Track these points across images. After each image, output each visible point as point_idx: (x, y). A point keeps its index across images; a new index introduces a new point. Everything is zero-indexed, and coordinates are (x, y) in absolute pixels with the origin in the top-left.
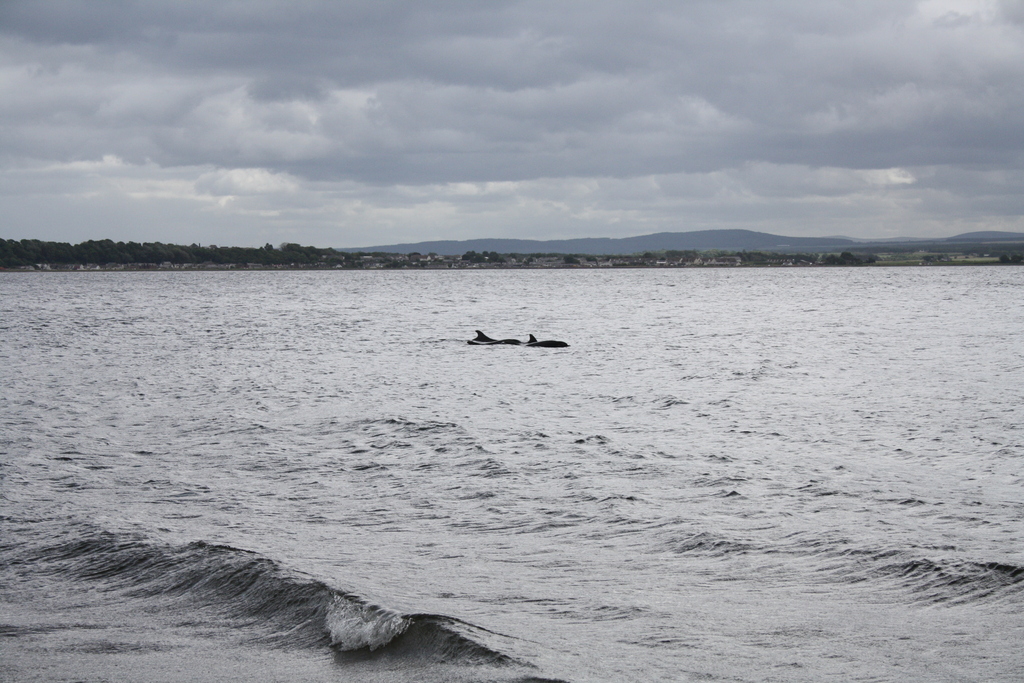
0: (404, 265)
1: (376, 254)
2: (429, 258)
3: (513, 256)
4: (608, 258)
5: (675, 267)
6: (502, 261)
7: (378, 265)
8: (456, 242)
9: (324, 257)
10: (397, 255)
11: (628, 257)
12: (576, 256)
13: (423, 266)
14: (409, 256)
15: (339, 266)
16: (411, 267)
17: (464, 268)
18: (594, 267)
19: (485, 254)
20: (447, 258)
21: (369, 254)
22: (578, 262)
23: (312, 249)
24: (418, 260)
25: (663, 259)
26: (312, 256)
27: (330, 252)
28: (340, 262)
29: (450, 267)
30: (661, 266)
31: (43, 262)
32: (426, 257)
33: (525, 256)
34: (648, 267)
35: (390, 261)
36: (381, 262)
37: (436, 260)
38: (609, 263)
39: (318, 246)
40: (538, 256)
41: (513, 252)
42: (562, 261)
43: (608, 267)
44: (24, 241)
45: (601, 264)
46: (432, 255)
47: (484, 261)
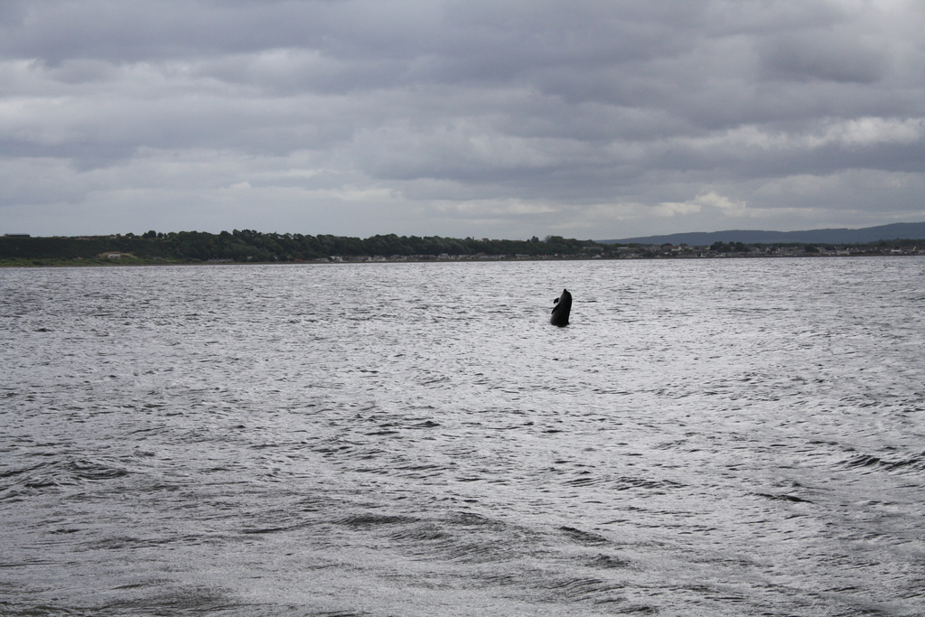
0: (657, 254)
1: (631, 245)
2: (680, 248)
3: (758, 246)
4: (845, 247)
5: (908, 254)
6: (747, 250)
7: (633, 255)
8: (705, 233)
9: (585, 248)
10: (651, 245)
11: (864, 246)
12: (816, 245)
13: (674, 255)
14: (662, 246)
15: (598, 256)
16: (664, 257)
17: (712, 257)
18: (832, 256)
19: (732, 244)
20: (697, 248)
21: (625, 246)
22: (818, 251)
23: (573, 241)
24: (670, 251)
25: (897, 248)
26: (574, 247)
27: (590, 243)
28: (599, 253)
29: (699, 257)
30: (896, 254)
31: (335, 254)
32: (677, 248)
33: (768, 245)
34: (883, 255)
35: (643, 251)
36: (636, 252)
37: (686, 250)
38: (847, 252)
39: (578, 239)
40: (780, 245)
41: (758, 242)
42: (803, 250)
43: (846, 255)
44: (319, 236)
45: (839, 252)
46: (682, 245)
47: (730, 251)
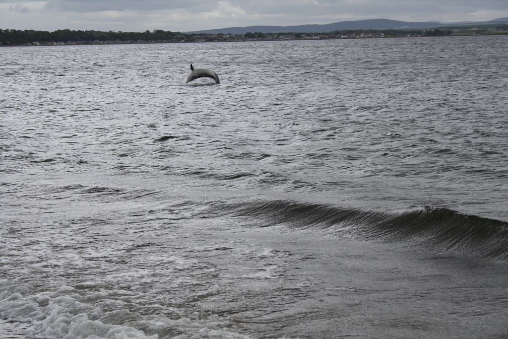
0: (215, 40)
1: (201, 35)
2: (228, 36)
3: (270, 34)
4: (317, 34)
5: (351, 38)
6: (264, 37)
7: (202, 40)
8: (241, 28)
9: (175, 36)
10: (212, 34)
11: (327, 34)
12: (301, 34)
13: (225, 40)
14: (218, 35)
15: (183, 41)
16: (219, 40)
17: (245, 41)
18: (310, 39)
19: (256, 33)
20: (237, 36)
21: (198, 35)
22: (302, 37)
23: (169, 33)
24: (222, 37)
25: (345, 35)
26: (169, 36)
27: (178, 33)
28: (183, 39)
29: (238, 41)
30: (344, 38)
31: (35, 41)
32: (226, 35)
33: (276, 34)
34: (337, 38)
35: (208, 38)
36: (204, 38)
37: (231, 37)
38: (318, 37)
39: (172, 31)
40: (282, 34)
41: (270, 32)
42: (295, 36)
43: (317, 39)
44: (26, 31)
45: (314, 37)
46: (229, 34)
47: (255, 37)
